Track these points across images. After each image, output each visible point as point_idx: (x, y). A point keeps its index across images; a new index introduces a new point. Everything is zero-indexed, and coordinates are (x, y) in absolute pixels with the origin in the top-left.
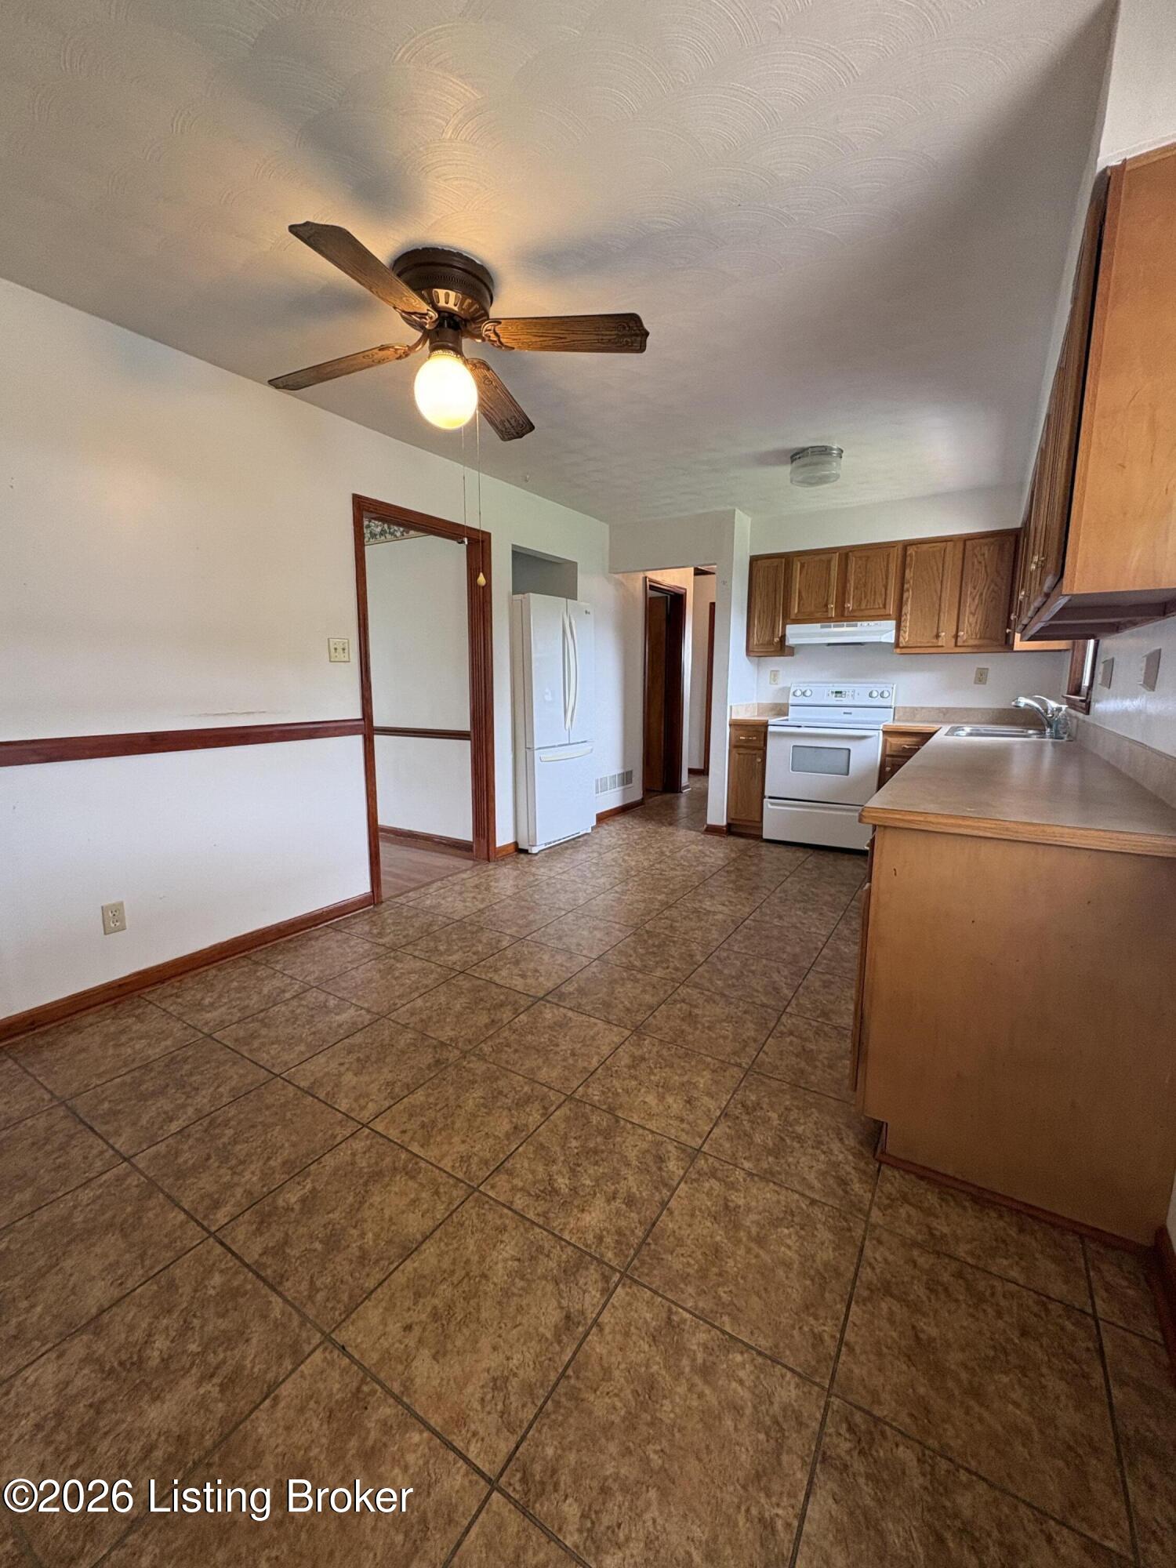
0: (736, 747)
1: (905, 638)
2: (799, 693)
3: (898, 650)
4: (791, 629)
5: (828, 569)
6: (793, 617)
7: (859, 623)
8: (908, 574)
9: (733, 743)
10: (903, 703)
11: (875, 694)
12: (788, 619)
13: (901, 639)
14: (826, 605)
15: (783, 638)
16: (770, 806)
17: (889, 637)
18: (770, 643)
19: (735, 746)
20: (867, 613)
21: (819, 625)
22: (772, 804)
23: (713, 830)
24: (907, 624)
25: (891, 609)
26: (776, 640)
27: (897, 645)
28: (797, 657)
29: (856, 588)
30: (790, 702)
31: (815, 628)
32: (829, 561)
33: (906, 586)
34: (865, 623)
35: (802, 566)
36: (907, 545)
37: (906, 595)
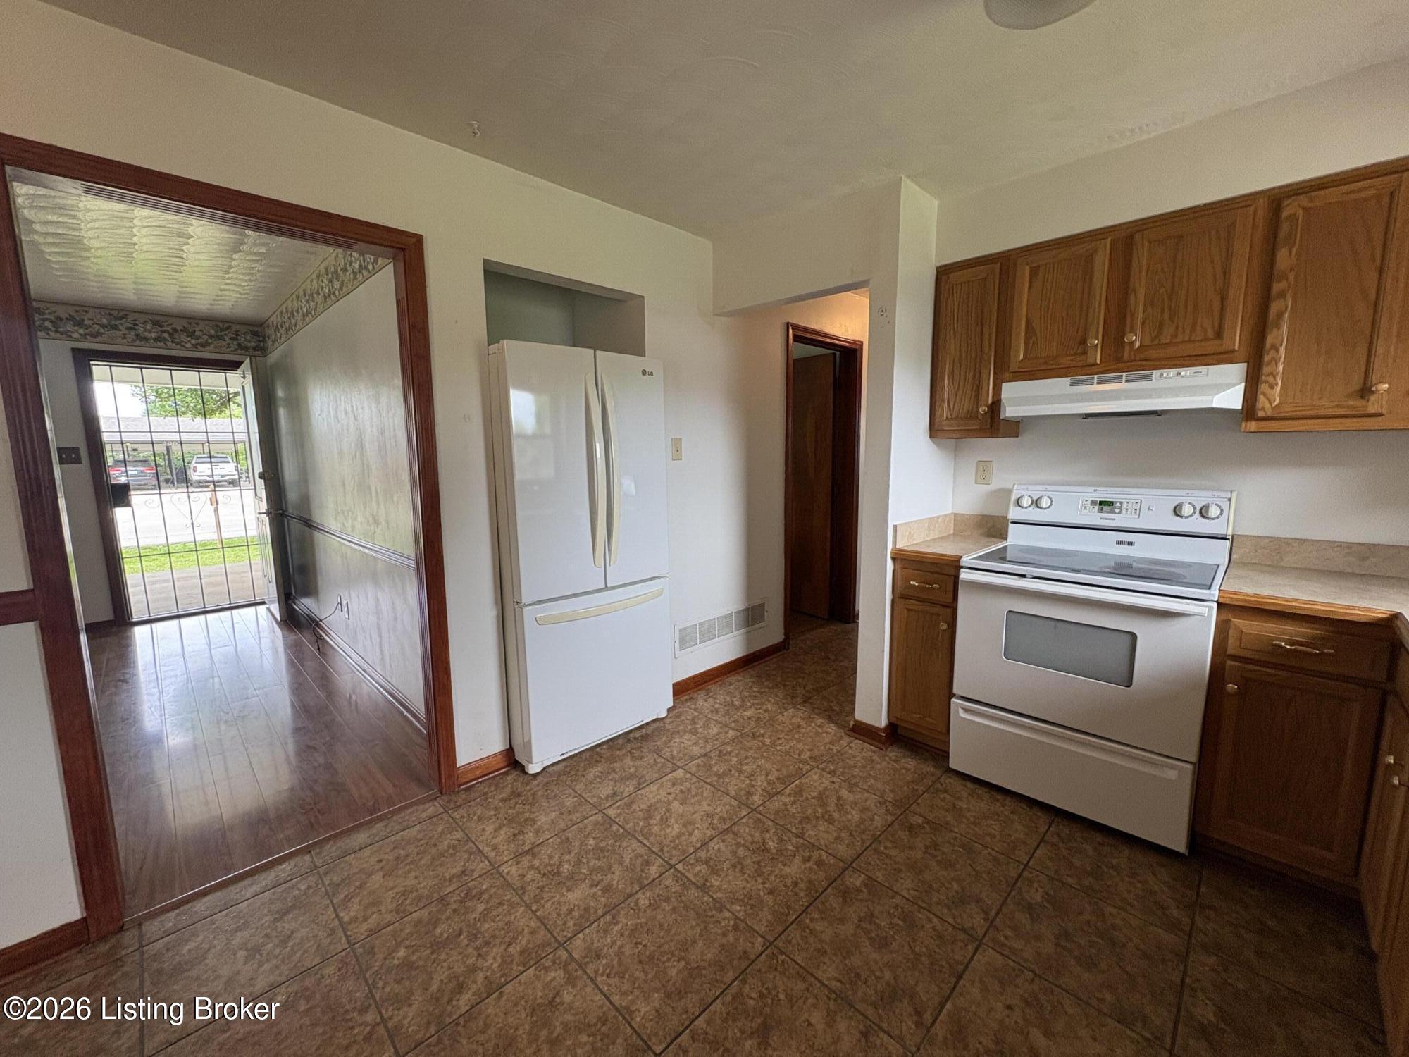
0: (903, 597)
1: (1272, 397)
2: (1026, 502)
3: (1253, 425)
4: (1010, 390)
5: (1088, 272)
6: (1014, 367)
7: (1156, 373)
8: (1284, 259)
9: (898, 591)
10: (1250, 527)
11: (1187, 510)
12: (1005, 372)
13: (1262, 401)
14: (1083, 342)
15: (996, 406)
16: (962, 714)
17: (1232, 398)
18: (971, 416)
19: (901, 596)
20: (1171, 351)
21: (1067, 380)
22: (966, 710)
23: (863, 731)
24: (1278, 367)
25: (1236, 337)
26: (983, 409)
27: (1249, 410)
28: (1025, 438)
29: (1150, 302)
30: (1010, 517)
31: (1062, 384)
32: (1090, 258)
33: (1277, 287)
34: (1172, 373)
35: (1034, 272)
36: (1277, 199)
37: (1274, 308)
